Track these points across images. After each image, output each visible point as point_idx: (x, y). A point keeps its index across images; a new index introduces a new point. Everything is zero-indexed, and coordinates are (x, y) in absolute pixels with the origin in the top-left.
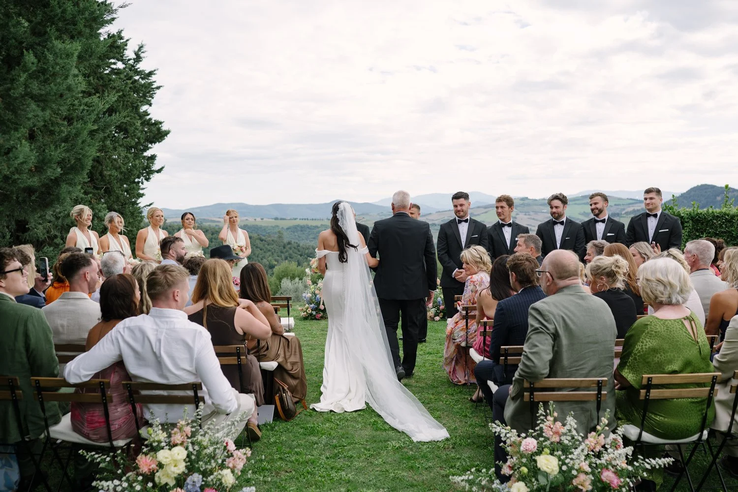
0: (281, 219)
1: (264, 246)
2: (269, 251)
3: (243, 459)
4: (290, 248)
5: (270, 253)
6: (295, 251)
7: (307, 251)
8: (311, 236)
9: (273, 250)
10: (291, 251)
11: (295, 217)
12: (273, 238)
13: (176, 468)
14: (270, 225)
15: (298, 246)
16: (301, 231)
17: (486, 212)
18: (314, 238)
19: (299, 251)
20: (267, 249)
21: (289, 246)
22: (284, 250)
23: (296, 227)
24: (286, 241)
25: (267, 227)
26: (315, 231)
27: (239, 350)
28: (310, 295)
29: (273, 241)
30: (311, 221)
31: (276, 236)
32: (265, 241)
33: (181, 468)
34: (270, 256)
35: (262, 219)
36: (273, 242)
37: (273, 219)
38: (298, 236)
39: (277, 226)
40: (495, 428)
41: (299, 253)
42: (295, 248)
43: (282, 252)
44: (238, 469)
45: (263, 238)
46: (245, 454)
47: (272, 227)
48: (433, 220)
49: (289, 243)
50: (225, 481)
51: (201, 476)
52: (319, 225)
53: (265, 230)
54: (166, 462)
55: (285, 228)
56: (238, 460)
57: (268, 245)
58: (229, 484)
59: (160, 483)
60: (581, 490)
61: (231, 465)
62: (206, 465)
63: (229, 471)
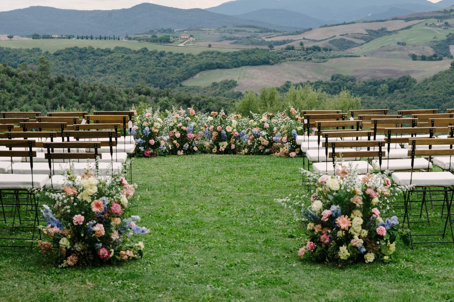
0: (44, 37)
1: (14, 84)
2: (24, 93)
3: (133, 190)
4: (62, 89)
5: (24, 97)
6: (71, 93)
7: (91, 94)
8: (98, 68)
9: (31, 92)
10: (62, 95)
11: (69, 34)
12: (30, 71)
13: (92, 190)
14: (24, 47)
15: (76, 85)
16: (80, 58)
17: (409, 28)
18: (103, 72)
19: (77, 94)
20: (19, 90)
21: (59, 85)
22: (51, 92)
23: (70, 51)
24: (53, 76)
25: (20, 51)
26: (106, 58)
28: (137, 128)
29: (30, 75)
30: (99, 41)
31: (36, 67)
32: (17, 76)
33: (95, 190)
34: (25, 102)
35: (10, 37)
36: (30, 78)
37: (28, 37)
38: (75, 68)
39: (38, 50)
40: (303, 171)
41: (77, 98)
42: (69, 88)
43: (46, 96)
44: (130, 196)
45: (13, 70)
46: (134, 187)
47: (28, 50)
48: (314, 41)
49: (60, 80)
50: (123, 202)
51: (107, 198)
52: (112, 48)
53: (15, 55)
54: (85, 186)
55: (52, 52)
56: (129, 190)
57: (22, 82)
58: (126, 203)
59: (82, 200)
60: (355, 205)
61: (125, 193)
62: (110, 190)
63: (125, 196)
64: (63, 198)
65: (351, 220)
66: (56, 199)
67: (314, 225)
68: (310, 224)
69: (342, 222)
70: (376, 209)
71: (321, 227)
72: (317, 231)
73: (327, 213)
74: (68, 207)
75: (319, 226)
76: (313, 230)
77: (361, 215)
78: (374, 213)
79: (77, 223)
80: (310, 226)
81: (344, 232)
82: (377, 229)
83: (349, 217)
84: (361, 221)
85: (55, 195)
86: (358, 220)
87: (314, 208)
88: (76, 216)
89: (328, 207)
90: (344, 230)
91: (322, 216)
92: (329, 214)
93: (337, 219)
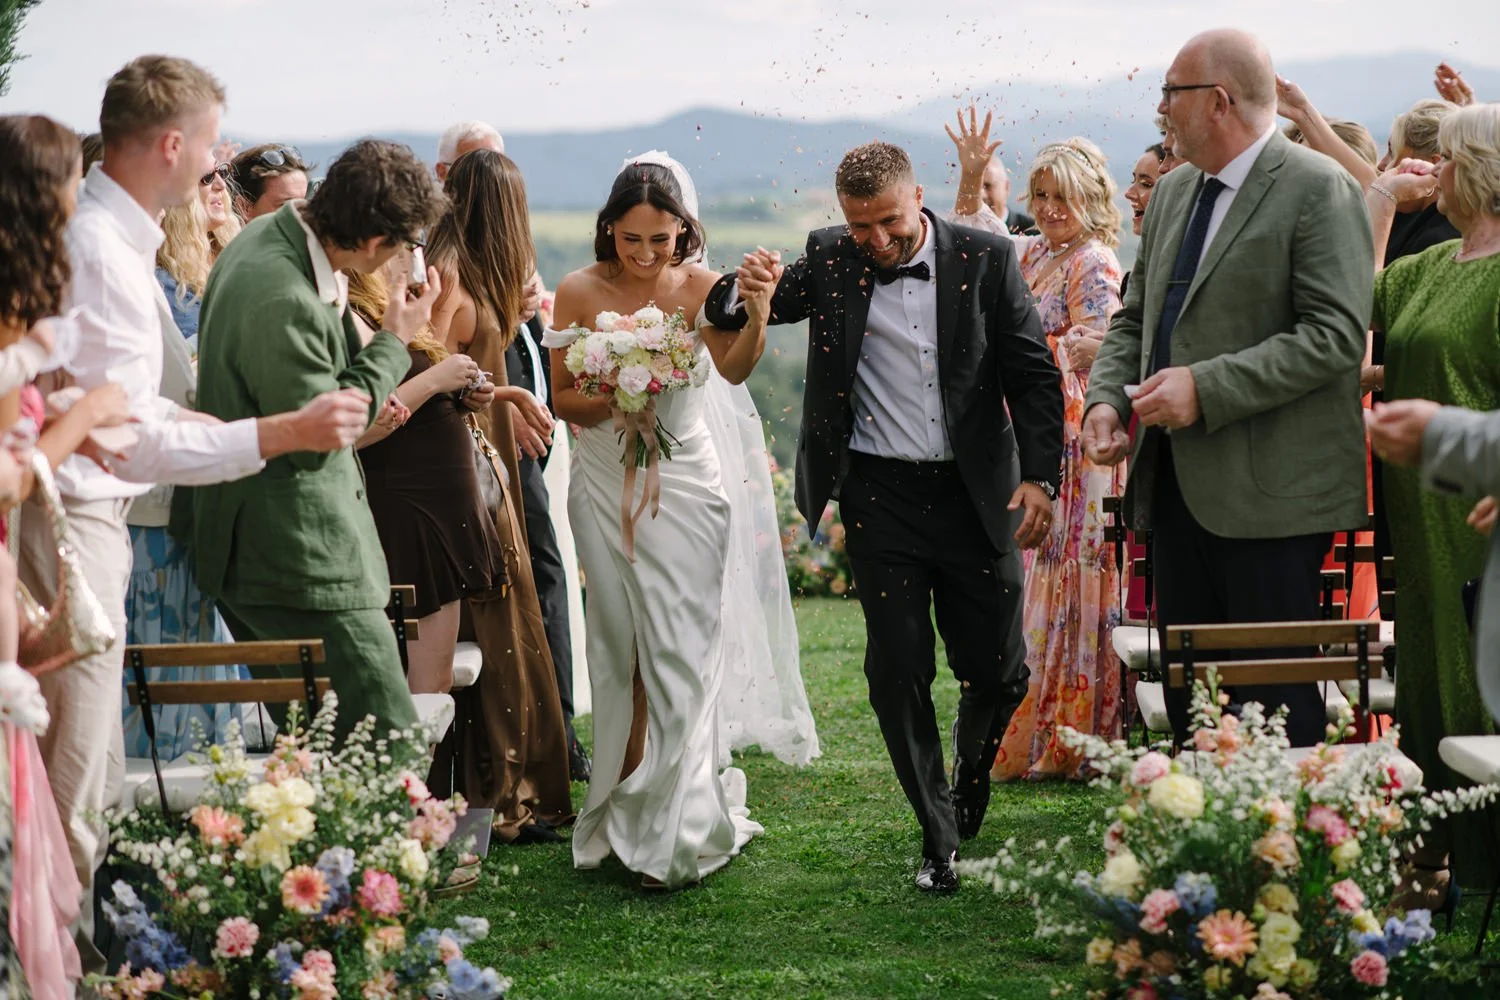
3: (447, 822)
13: (292, 825)
27: (399, 598)
33: (303, 825)
40: (1073, 737)
44: (437, 843)
46: (452, 810)
50: (409, 866)
51: (352, 853)
54: (269, 809)
56: (435, 821)
58: (419, 872)
59: (257, 861)
60: (1269, 866)
61: (419, 833)
62: (361, 824)
63: (416, 844)
64: (184, 860)
65: (1256, 929)
66: (158, 863)
67: (1114, 947)
68: (1095, 943)
69: (1223, 936)
70: (1349, 883)
71: (1138, 952)
72: (1123, 966)
73: (1161, 901)
74: (202, 891)
75: (1133, 946)
76: (1111, 965)
77: (1292, 904)
78: (1342, 902)
79: (231, 949)
80: (1097, 951)
81: (1227, 971)
82: (1354, 962)
83: (1248, 918)
84: (1294, 930)
85: (151, 847)
86: (1281, 926)
87: (1108, 883)
88: (229, 923)
89: (1164, 877)
90: (1227, 962)
91: (1143, 914)
92: (1169, 907)
93: (1203, 925)
